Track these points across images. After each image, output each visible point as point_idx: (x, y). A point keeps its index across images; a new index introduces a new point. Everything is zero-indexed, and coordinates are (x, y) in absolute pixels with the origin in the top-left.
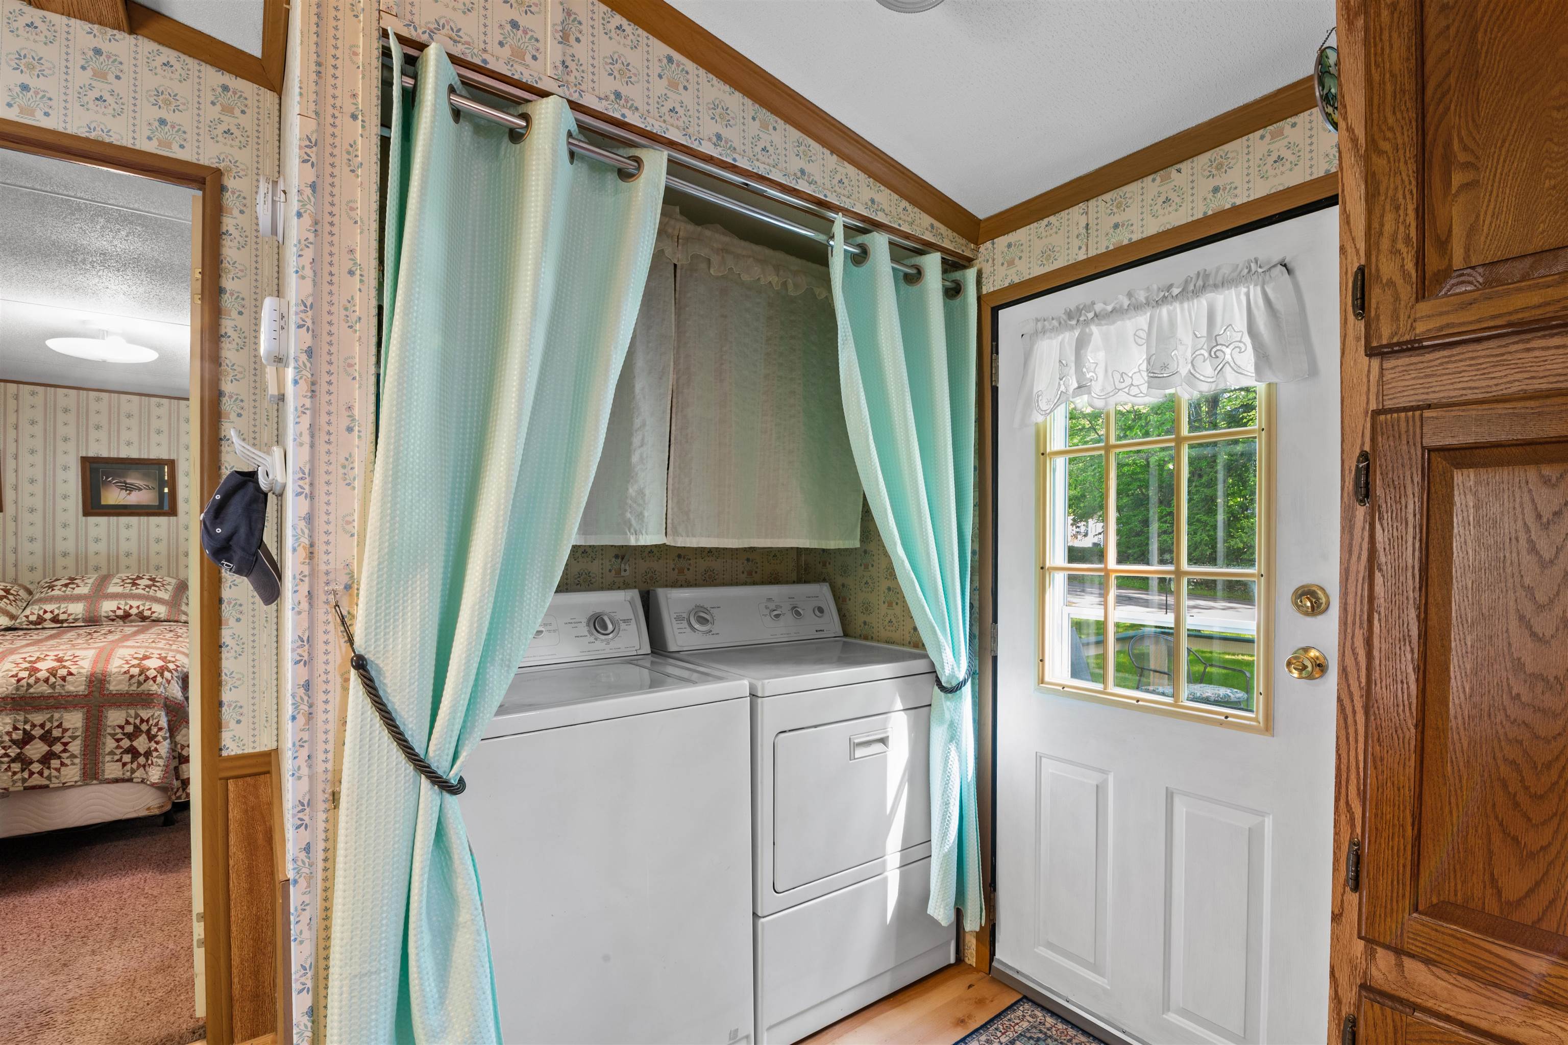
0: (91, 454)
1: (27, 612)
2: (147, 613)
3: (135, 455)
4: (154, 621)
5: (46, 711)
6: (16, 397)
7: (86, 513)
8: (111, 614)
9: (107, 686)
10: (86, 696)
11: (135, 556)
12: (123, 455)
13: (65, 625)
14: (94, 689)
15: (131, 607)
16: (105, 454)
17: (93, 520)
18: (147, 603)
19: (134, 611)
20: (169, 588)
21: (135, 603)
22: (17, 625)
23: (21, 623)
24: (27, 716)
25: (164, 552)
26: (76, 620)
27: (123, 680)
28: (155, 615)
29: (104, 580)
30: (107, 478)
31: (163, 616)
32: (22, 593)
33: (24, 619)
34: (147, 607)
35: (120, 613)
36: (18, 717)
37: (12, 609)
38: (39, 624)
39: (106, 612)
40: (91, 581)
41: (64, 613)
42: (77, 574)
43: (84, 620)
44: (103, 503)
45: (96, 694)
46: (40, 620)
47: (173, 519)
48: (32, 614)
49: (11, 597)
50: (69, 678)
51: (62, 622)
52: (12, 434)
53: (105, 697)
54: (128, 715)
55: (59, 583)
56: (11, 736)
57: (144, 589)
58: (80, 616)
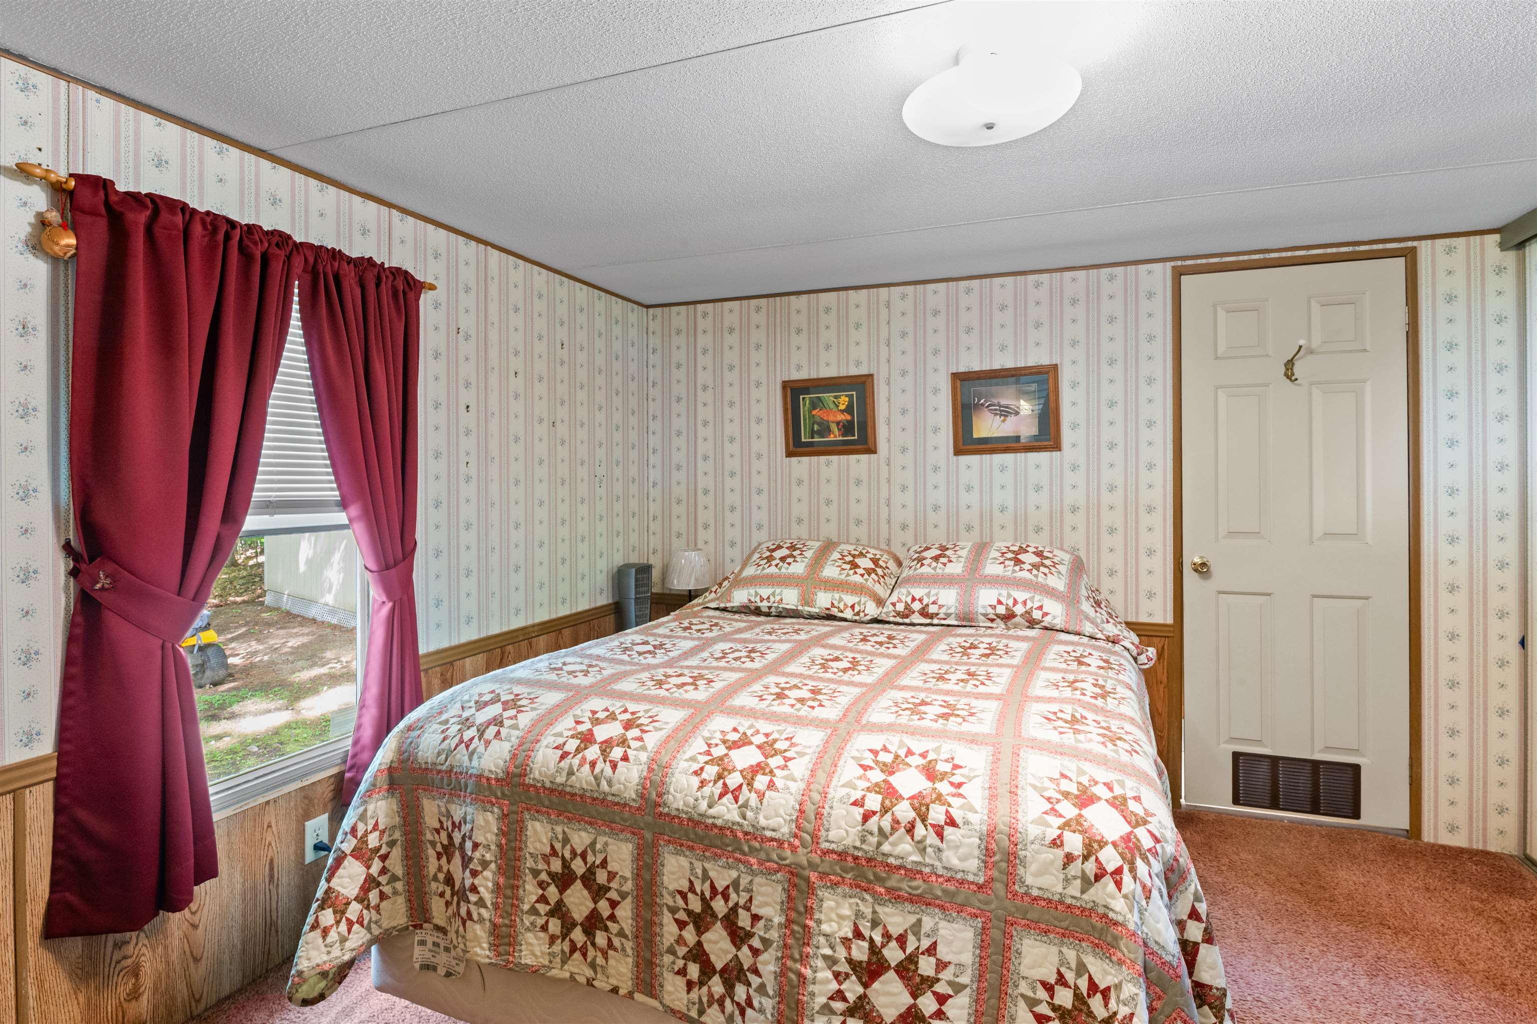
0: (962, 369)
1: (894, 598)
2: (1037, 615)
3: (1010, 364)
4: (1046, 628)
5: (908, 906)
6: (888, 305)
7: (958, 452)
8: (990, 611)
9: (1021, 871)
10: (980, 887)
11: (1011, 510)
12: (996, 366)
13: (935, 621)
14: (995, 873)
15: (1015, 602)
16: (977, 368)
17: (965, 459)
18: (1037, 597)
19: (1019, 610)
20: (1063, 569)
21: (1021, 596)
22: (883, 617)
23: (887, 614)
24: (878, 908)
25: (1045, 507)
26: (948, 615)
27: (1052, 862)
28: (1047, 619)
29: (981, 549)
30: (979, 400)
31: (1059, 623)
32: (892, 565)
33: (891, 608)
34: (1036, 605)
35: (1001, 610)
36: (862, 908)
37: (881, 591)
38: (907, 616)
39: (984, 607)
40: (964, 553)
41: (934, 603)
42: (948, 542)
43: (958, 618)
44: (976, 435)
45: (999, 887)
46: (908, 612)
47: (1056, 454)
48: (900, 600)
49: (879, 571)
50: (948, 831)
51: (932, 616)
52: (884, 349)
53: (1018, 902)
54: (1063, 962)
55: (929, 554)
56: (849, 949)
57: (1030, 571)
58: (952, 610)
